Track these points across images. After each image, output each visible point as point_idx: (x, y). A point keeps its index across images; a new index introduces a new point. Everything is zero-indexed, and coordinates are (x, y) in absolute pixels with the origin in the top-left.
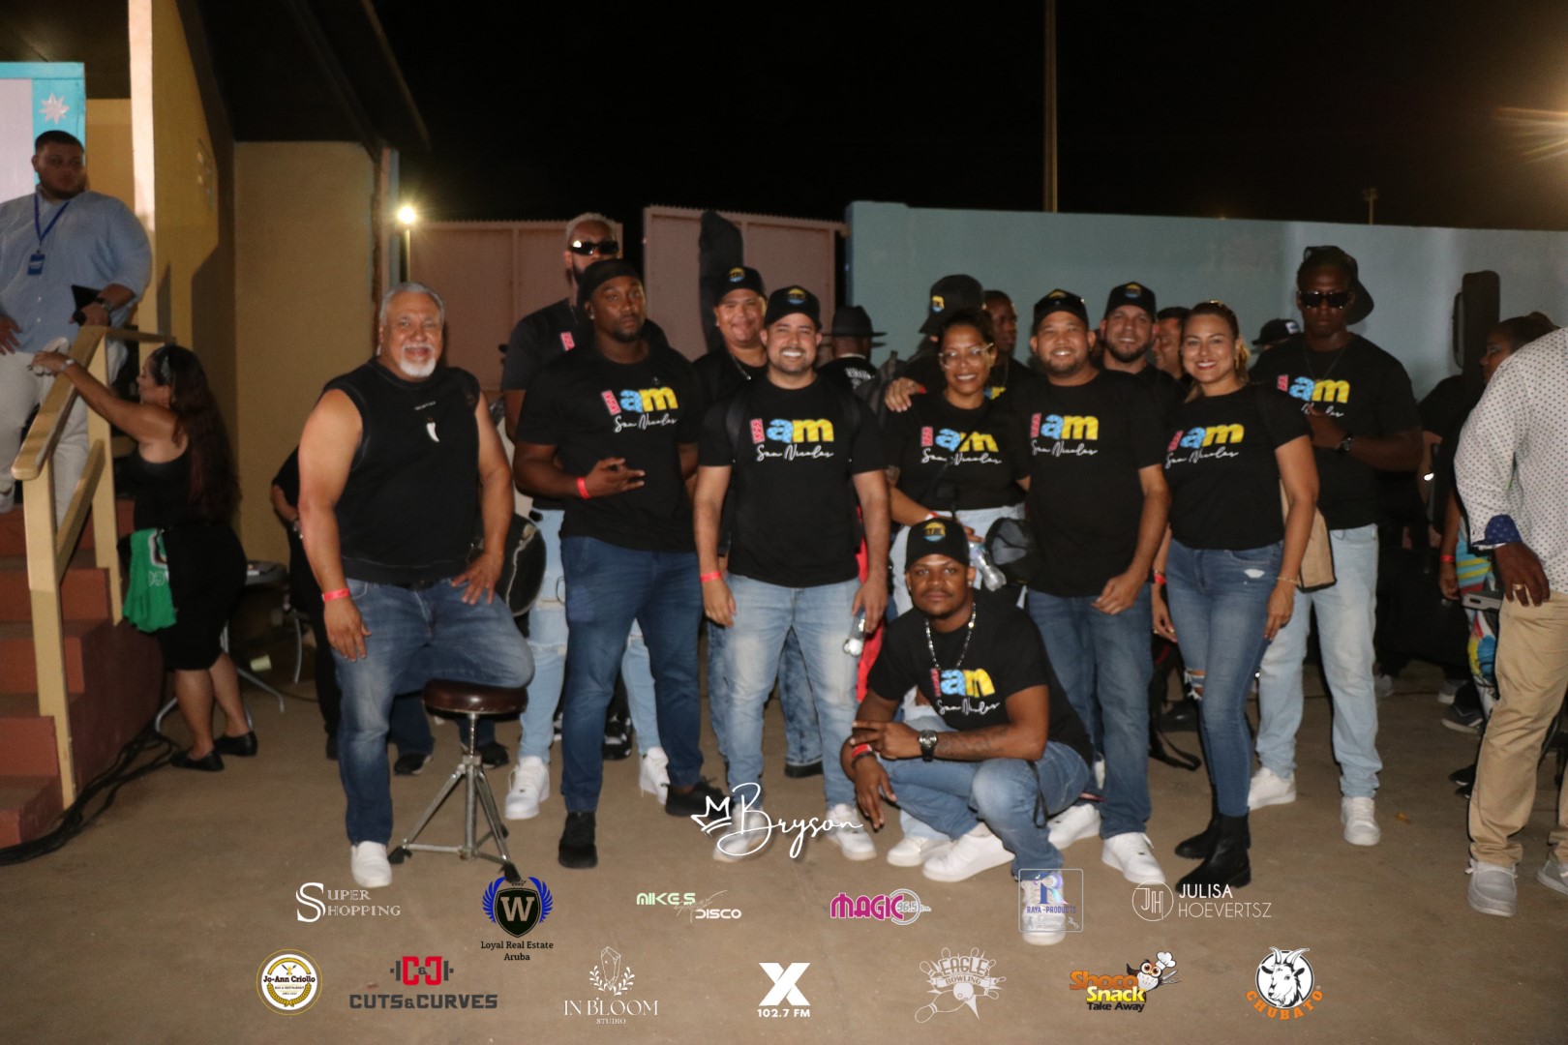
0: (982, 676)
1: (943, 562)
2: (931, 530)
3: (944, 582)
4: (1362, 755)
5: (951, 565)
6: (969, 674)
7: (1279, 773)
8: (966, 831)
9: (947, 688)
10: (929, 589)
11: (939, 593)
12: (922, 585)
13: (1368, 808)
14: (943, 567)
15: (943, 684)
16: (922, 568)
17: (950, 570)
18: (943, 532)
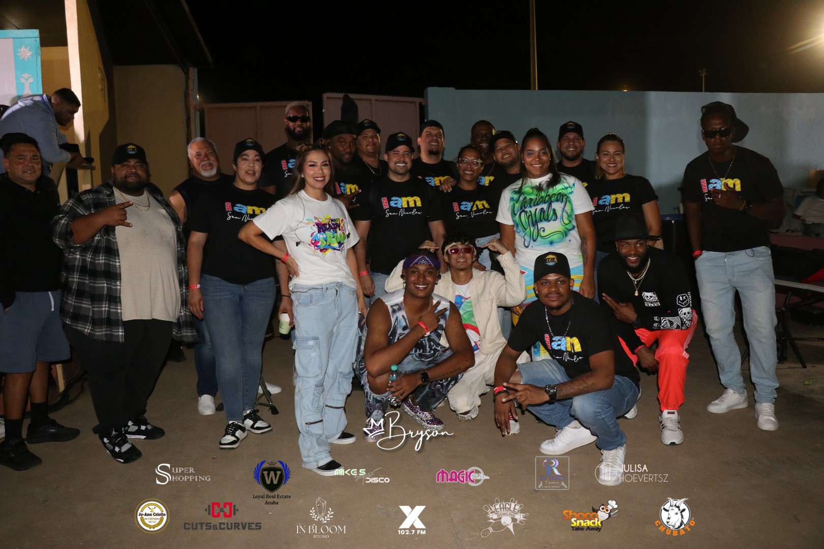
0: (576, 341)
1: (556, 278)
2: (549, 259)
3: (558, 288)
4: (767, 378)
5: (561, 279)
6: (568, 339)
7: (737, 391)
8: (566, 425)
9: (555, 346)
10: (550, 293)
11: (556, 295)
12: (545, 291)
13: (771, 409)
14: (557, 280)
15: (553, 344)
16: (544, 281)
17: (561, 282)
18: (556, 260)
